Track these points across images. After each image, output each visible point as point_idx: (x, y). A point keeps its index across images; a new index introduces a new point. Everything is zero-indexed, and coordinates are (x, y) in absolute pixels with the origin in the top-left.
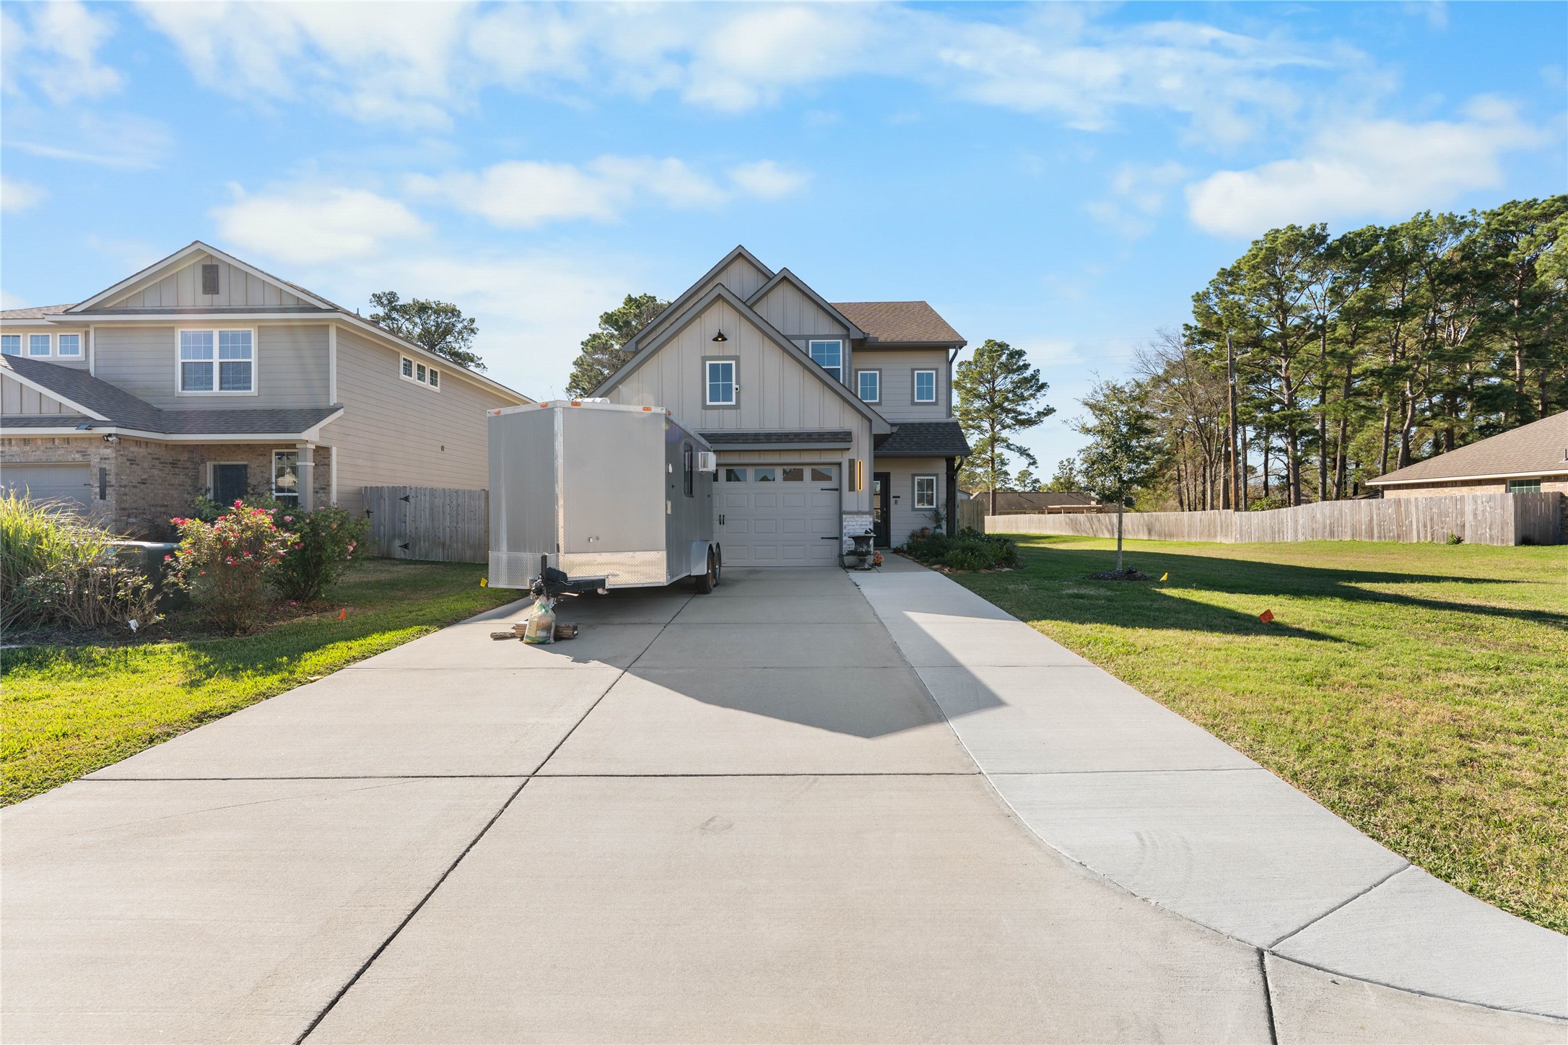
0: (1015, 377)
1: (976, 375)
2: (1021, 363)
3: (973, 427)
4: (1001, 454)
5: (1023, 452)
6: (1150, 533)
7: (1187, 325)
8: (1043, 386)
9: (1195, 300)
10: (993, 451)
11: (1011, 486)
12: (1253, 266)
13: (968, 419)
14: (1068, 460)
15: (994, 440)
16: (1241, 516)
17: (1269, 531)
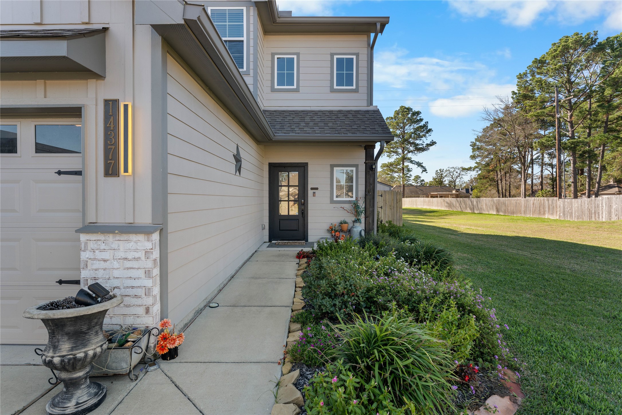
0: (416, 126)
1: (395, 124)
2: (418, 118)
3: (394, 152)
4: (408, 166)
5: (419, 164)
6: (498, 211)
7: (514, 92)
8: (430, 130)
9: (518, 78)
10: (403, 164)
11: (411, 183)
12: (554, 56)
13: (391, 148)
14: (440, 170)
15: (404, 159)
16: (564, 202)
17: (587, 212)
